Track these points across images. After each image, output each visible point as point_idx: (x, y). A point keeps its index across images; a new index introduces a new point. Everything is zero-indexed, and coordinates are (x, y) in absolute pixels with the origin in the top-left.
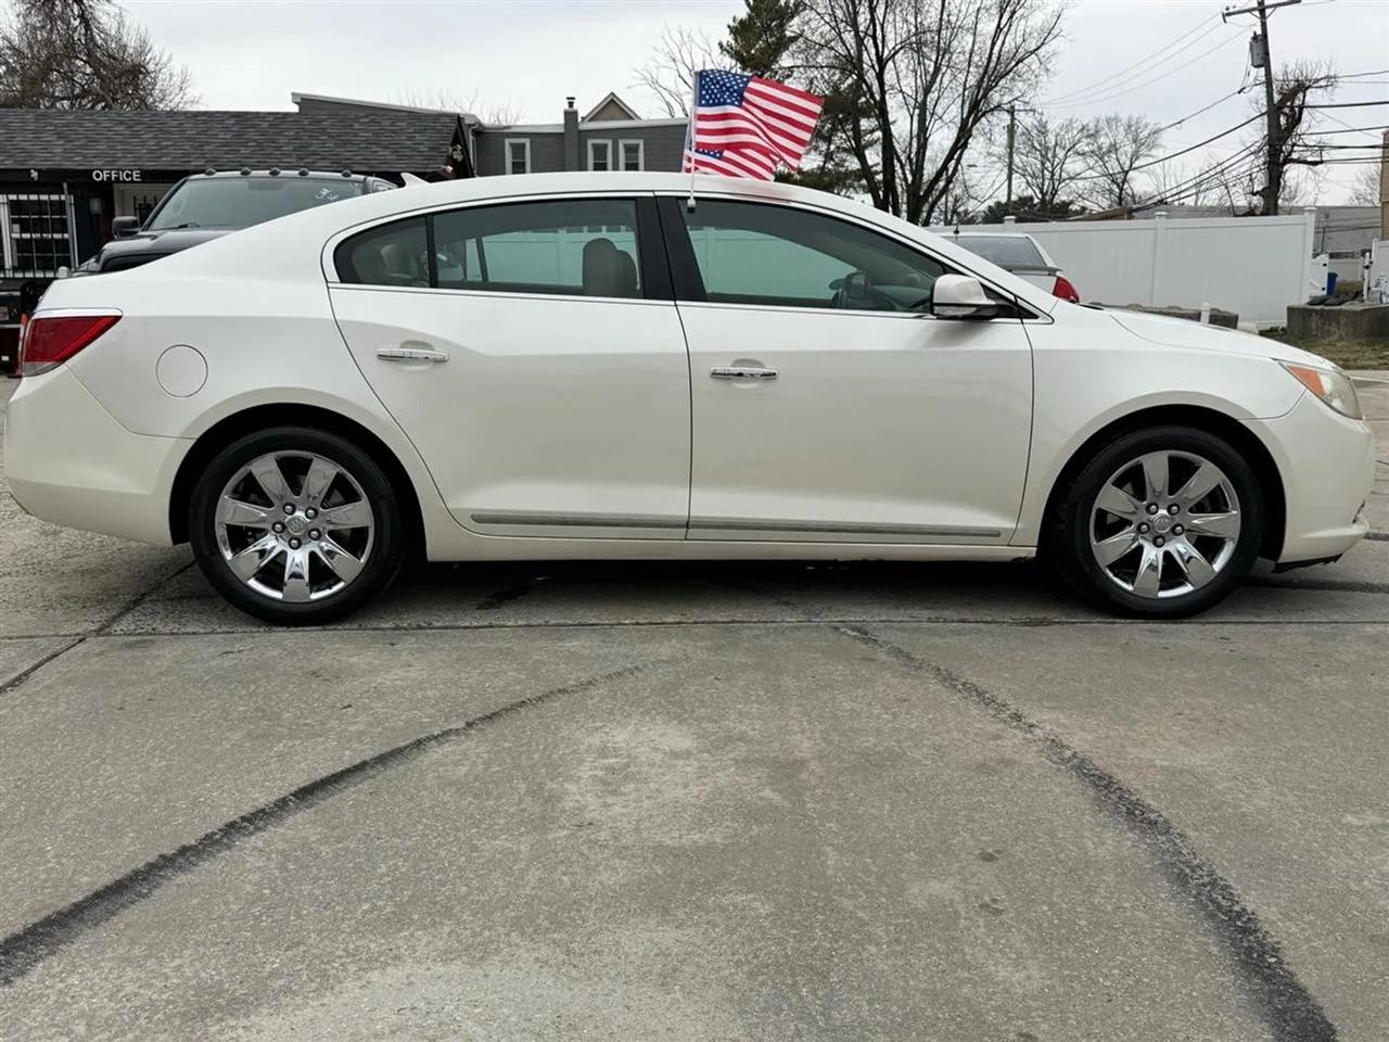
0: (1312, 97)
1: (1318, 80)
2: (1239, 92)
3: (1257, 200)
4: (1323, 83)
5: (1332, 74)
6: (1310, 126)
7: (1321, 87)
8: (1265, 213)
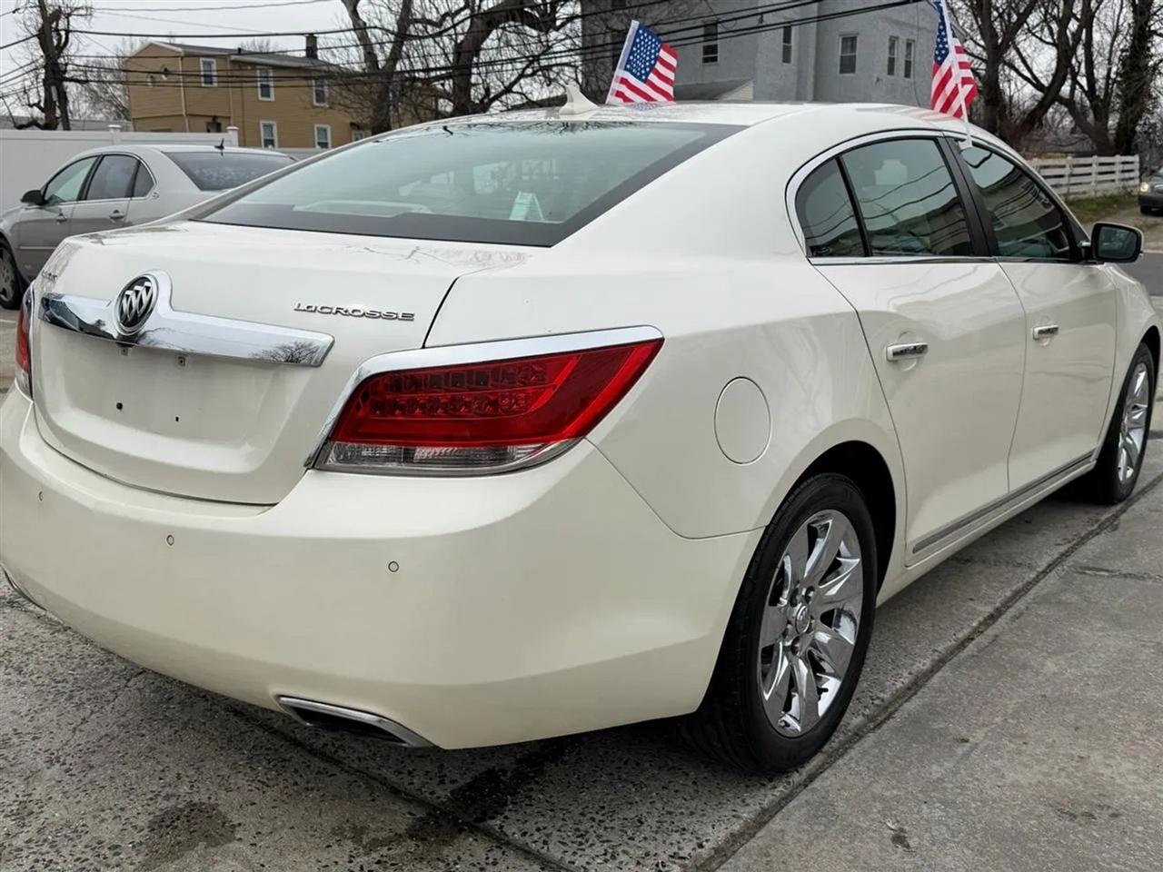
0: (75, 23)
1: (76, 9)
2: (14, 12)
3: (36, 112)
4: (83, 12)
5: (89, 5)
6: (78, 50)
7: (81, 15)
8: (49, 125)
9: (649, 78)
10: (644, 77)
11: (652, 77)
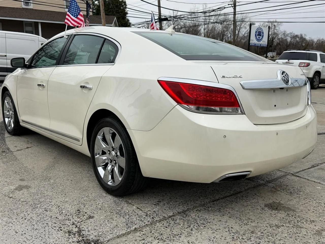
9: (78, 17)
10: (76, 16)
11: (79, 16)
